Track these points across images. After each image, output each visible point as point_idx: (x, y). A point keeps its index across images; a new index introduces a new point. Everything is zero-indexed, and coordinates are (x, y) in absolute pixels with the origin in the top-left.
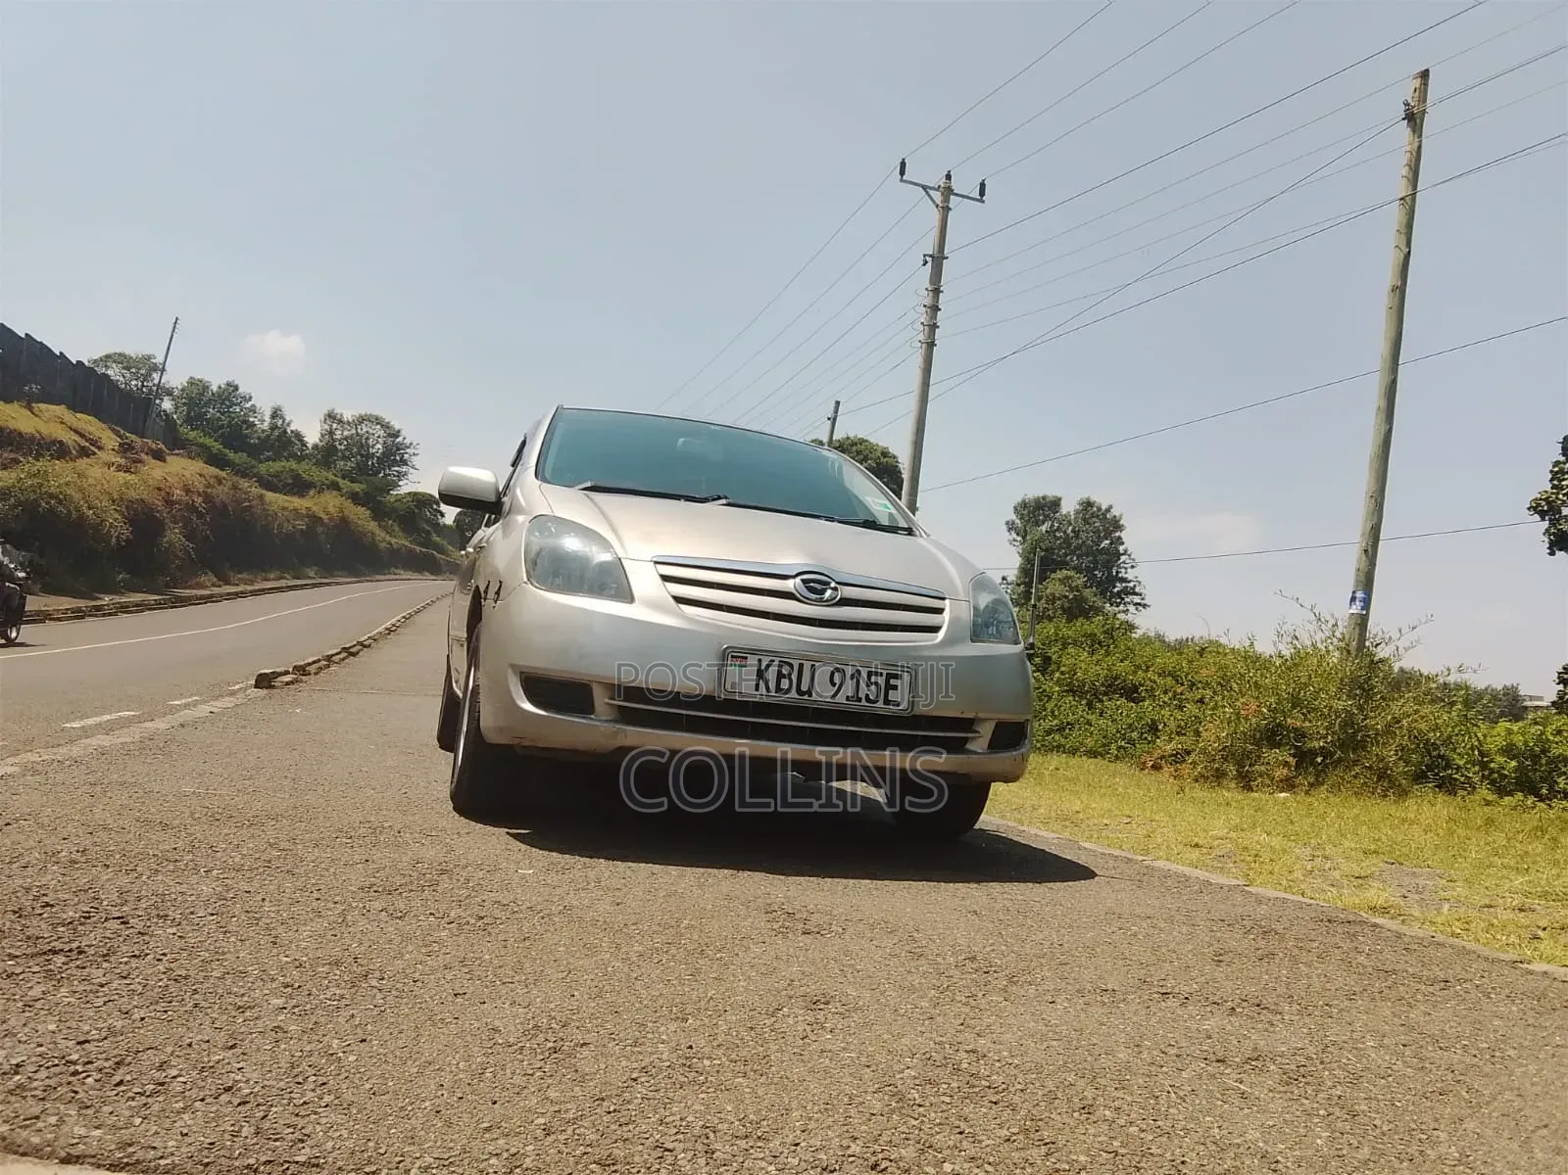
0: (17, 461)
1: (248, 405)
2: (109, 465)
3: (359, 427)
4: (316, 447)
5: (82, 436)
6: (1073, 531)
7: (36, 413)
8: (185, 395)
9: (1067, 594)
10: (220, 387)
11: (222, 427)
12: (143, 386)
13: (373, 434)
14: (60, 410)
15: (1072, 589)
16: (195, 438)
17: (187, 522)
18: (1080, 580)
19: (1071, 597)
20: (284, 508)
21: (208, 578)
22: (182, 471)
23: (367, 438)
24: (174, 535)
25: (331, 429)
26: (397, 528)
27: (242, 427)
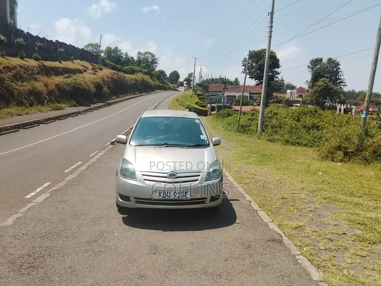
0: (70, 76)
1: (120, 52)
2: (90, 73)
3: (145, 55)
4: (136, 61)
5: (84, 67)
6: (326, 67)
7: (74, 63)
8: (106, 51)
9: (324, 84)
10: (114, 48)
11: (115, 58)
12: (97, 51)
13: (149, 57)
14: (79, 61)
15: (325, 83)
16: (109, 63)
17: (108, 85)
18: (327, 80)
19: (325, 85)
20: (130, 78)
21: (114, 97)
22: (106, 72)
23: (148, 58)
24: (105, 89)
25: (139, 56)
26: (156, 80)
27: (120, 58)
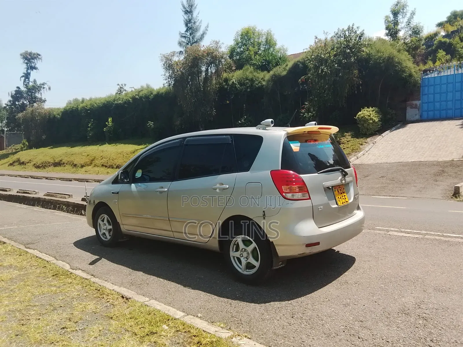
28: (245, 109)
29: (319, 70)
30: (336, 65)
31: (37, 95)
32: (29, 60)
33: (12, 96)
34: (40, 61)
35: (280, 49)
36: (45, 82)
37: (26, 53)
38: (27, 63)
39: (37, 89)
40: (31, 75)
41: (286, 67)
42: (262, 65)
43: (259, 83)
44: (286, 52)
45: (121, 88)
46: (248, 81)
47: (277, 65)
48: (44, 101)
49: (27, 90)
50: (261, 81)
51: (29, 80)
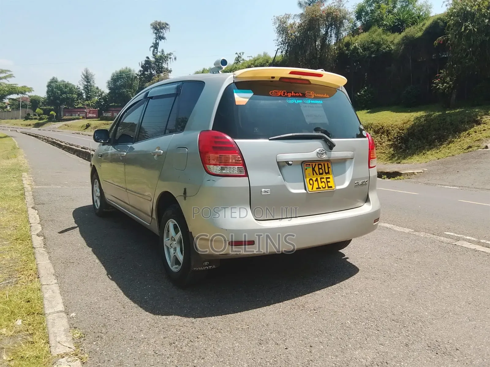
28: (366, 79)
29: (462, 28)
30: (487, 20)
31: (163, 65)
32: (157, 30)
33: (142, 67)
34: (168, 30)
35: (422, 6)
36: (172, 53)
37: (156, 23)
38: (156, 33)
39: (164, 59)
40: (159, 45)
41: (422, 26)
42: (394, 26)
43: (387, 47)
44: (430, 10)
45: (239, 56)
46: (373, 45)
47: (413, 24)
48: (170, 71)
49: (155, 60)
50: (390, 44)
51: (157, 50)
